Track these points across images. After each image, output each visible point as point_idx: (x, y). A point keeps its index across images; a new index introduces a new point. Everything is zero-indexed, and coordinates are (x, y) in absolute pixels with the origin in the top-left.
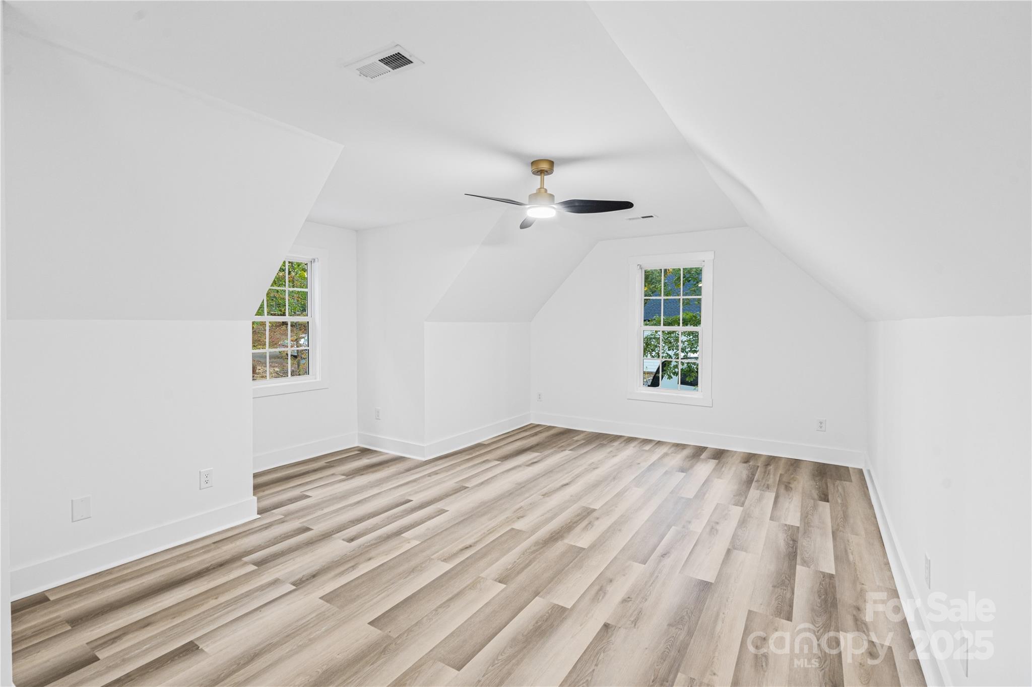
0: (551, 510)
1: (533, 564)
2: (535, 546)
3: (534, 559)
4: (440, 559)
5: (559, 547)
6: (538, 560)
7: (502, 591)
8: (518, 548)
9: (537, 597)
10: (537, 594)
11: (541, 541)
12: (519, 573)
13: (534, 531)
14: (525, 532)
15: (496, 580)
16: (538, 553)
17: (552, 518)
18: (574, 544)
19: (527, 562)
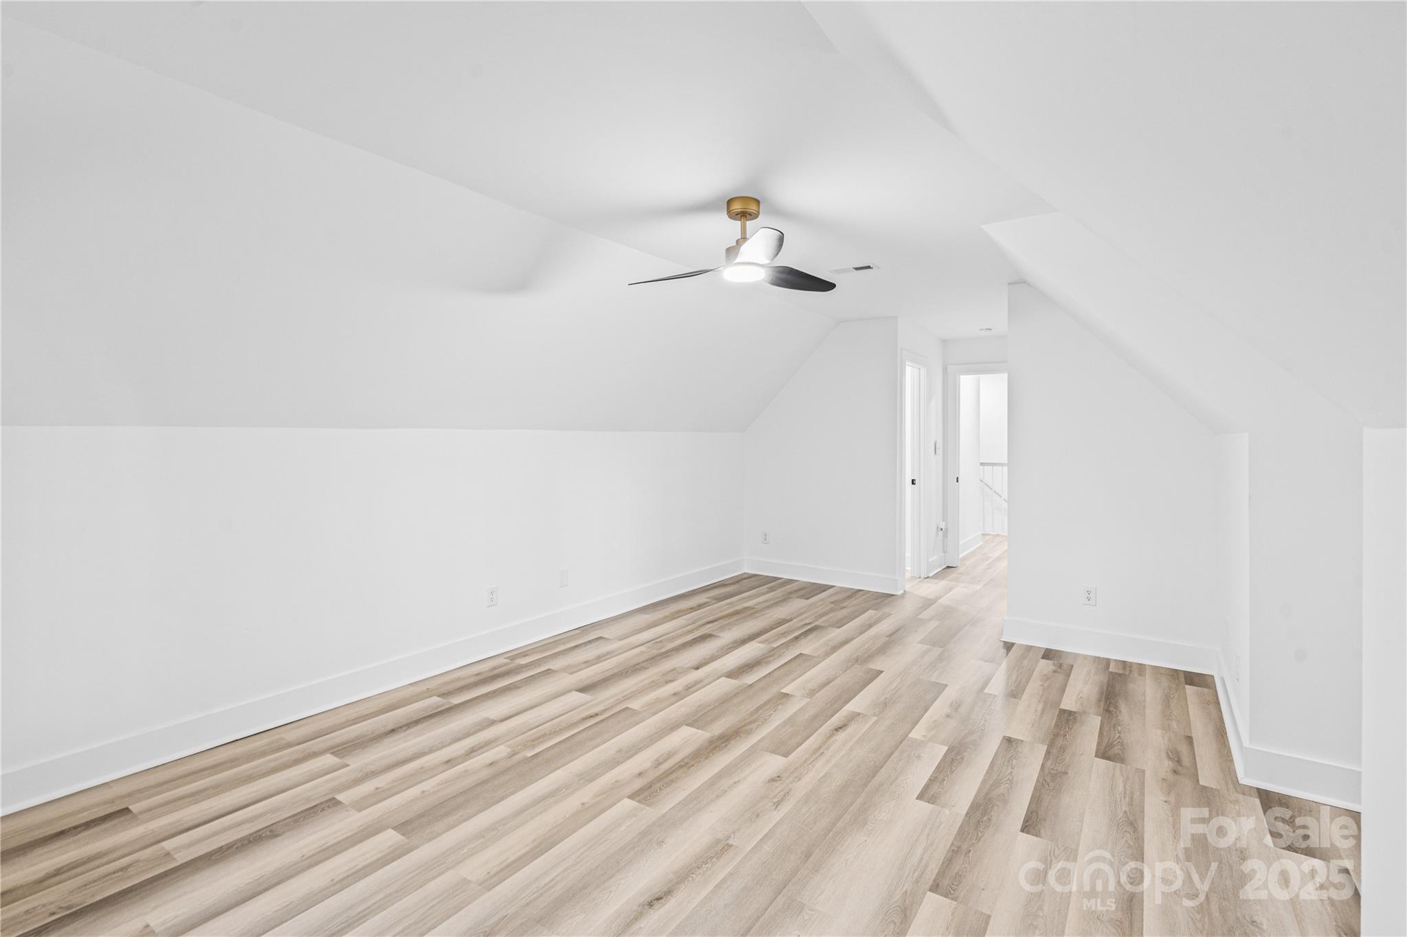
0: (718, 797)
1: (754, 708)
2: (751, 729)
3: (752, 714)
4: (864, 716)
5: (717, 728)
6: (748, 713)
7: (784, 687)
8: (772, 728)
9: (751, 683)
10: (751, 686)
11: (742, 735)
12: (769, 701)
13: (752, 752)
14: (767, 751)
15: (792, 696)
16: (747, 721)
17: (719, 776)
18: (699, 731)
19: (760, 711)
